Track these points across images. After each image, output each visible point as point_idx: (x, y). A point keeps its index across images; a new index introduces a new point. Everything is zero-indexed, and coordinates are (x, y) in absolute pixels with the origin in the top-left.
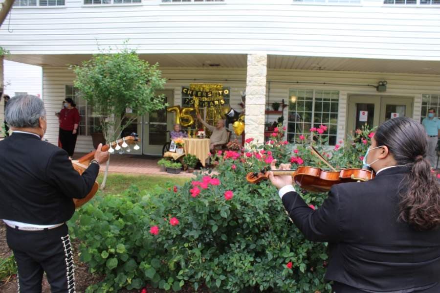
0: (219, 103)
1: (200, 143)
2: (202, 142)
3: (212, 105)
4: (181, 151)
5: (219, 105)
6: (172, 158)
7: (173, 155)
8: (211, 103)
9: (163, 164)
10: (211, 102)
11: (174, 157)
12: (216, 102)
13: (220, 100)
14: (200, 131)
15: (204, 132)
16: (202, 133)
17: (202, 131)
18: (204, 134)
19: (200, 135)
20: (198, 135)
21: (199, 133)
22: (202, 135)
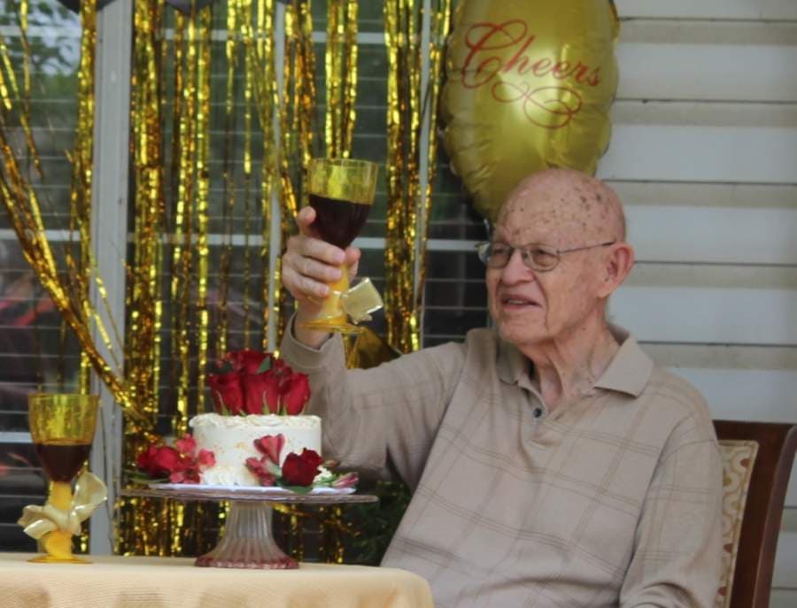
14: (235, 413)
15: (295, 411)
16: (267, 447)
17: (259, 411)
18: (325, 474)
19: (234, 488)
20: (201, 486)
21: (204, 444)
22: (279, 473)
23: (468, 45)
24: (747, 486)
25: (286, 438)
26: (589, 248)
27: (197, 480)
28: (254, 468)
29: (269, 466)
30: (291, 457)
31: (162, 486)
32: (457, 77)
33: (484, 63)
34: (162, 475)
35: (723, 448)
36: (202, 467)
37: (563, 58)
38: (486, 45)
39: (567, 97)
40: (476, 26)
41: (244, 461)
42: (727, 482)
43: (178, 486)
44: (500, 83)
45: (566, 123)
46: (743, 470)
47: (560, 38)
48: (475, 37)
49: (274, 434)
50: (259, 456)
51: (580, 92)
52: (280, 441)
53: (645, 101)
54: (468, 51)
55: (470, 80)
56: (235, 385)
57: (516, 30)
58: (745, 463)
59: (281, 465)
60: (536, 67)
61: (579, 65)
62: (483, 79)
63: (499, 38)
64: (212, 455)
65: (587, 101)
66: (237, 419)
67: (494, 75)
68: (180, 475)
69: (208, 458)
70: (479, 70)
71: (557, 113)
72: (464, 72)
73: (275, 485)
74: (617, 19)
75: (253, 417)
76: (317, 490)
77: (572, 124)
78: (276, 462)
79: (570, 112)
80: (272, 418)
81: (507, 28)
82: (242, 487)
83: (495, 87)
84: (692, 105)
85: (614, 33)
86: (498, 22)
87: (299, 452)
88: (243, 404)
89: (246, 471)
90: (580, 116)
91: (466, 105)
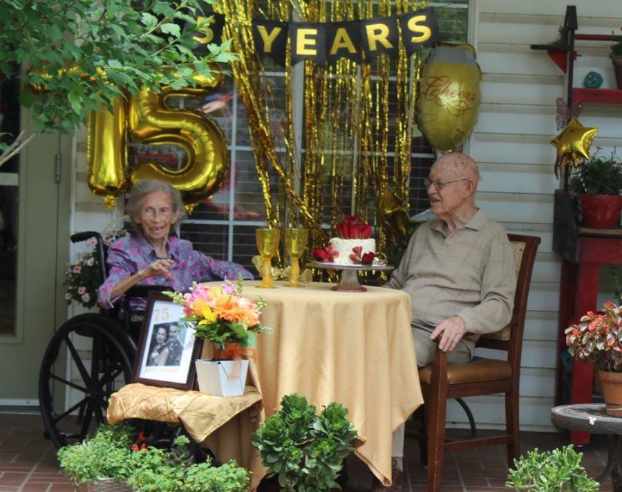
0: (392, 38)
1: (357, 316)
2: (369, 310)
3: (343, 52)
4: (232, 377)
5: (393, 54)
6: (179, 427)
7: (178, 404)
8: (342, 38)
9: (110, 472)
10: (341, 32)
11: (190, 421)
12: (378, 33)
13: (405, 19)
14: (346, 238)
15: (366, 238)
16: (357, 250)
17: (354, 238)
18: (376, 259)
19: (345, 265)
20: (334, 264)
21: (335, 249)
22: (361, 260)
23: (428, 84)
24: (521, 258)
25: (363, 247)
26: (457, 181)
27: (332, 261)
28: (352, 258)
29: (357, 258)
30: (365, 255)
31: (321, 263)
32: (423, 96)
33: (434, 91)
34: (321, 260)
35: (513, 245)
36: (334, 257)
37: (462, 90)
38: (434, 85)
39: (463, 104)
40: (431, 77)
41: (348, 255)
42: (515, 256)
43: (326, 264)
44: (439, 99)
45: (462, 114)
46: (520, 252)
47: (461, 82)
48: (431, 81)
49: (359, 246)
50: (354, 254)
51: (468, 103)
52: (361, 248)
53: (491, 104)
54: (427, 87)
55: (428, 97)
56: (346, 229)
57: (445, 79)
58: (521, 250)
59: (362, 256)
60: (452, 94)
61: (468, 92)
62: (432, 98)
63: (438, 83)
64: (338, 253)
65: (471, 106)
66: (346, 240)
67: (437, 96)
68: (327, 260)
69: (336, 254)
70: (431, 94)
71: (459, 110)
72: (425, 94)
73: (359, 264)
74: (481, 74)
75: (352, 240)
76: (373, 265)
77: (465, 115)
78: (360, 256)
79: (464, 110)
80: (359, 240)
81: (442, 79)
82: (348, 265)
83: (437, 101)
84: (508, 106)
85: (481, 79)
86: (438, 76)
87: (368, 253)
88: (349, 235)
89: (349, 259)
90: (468, 111)
91: (426, 106)
